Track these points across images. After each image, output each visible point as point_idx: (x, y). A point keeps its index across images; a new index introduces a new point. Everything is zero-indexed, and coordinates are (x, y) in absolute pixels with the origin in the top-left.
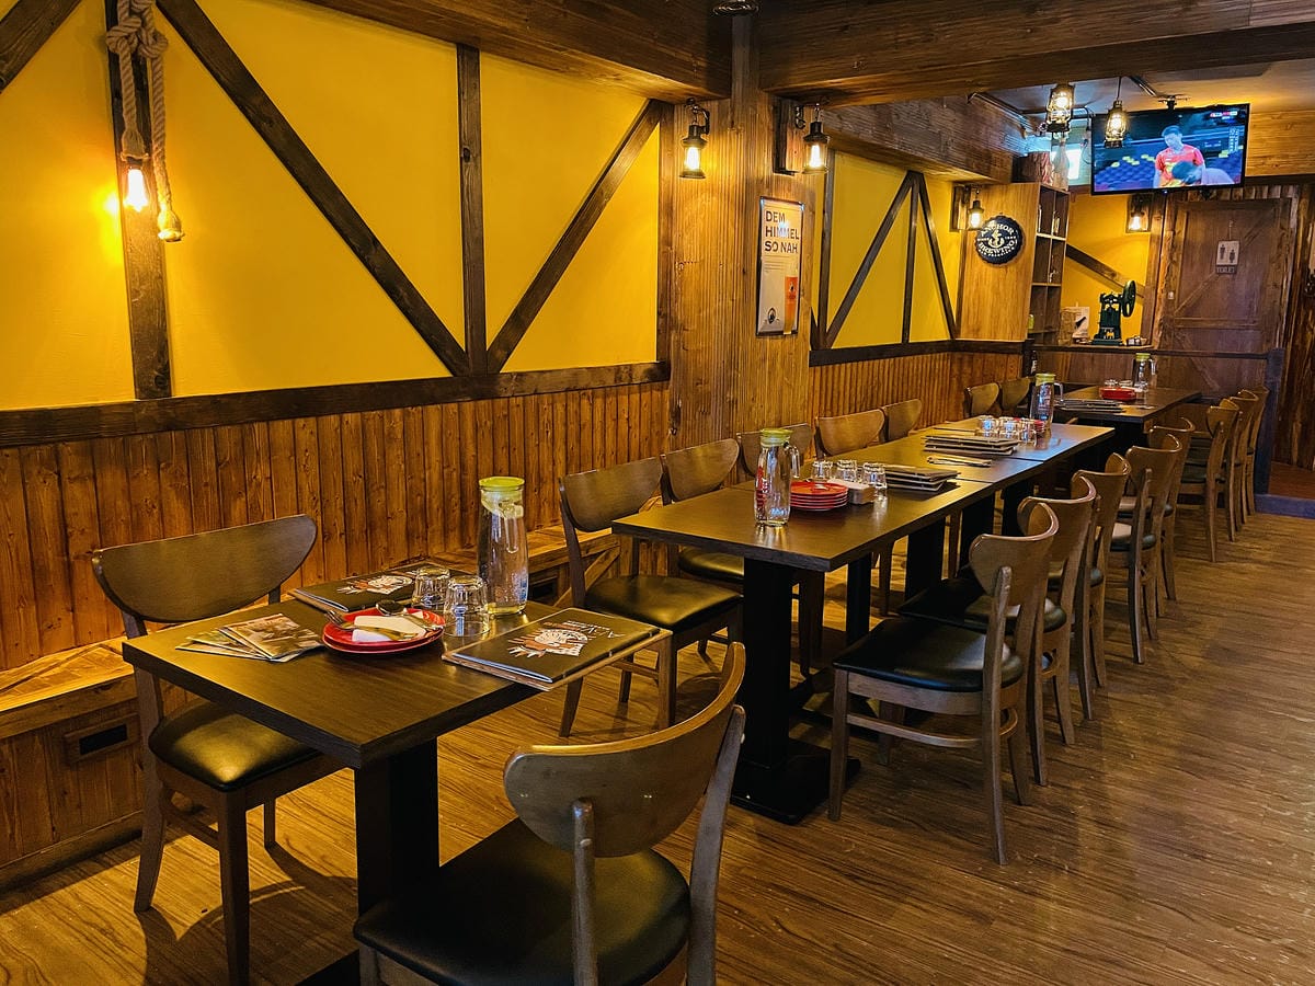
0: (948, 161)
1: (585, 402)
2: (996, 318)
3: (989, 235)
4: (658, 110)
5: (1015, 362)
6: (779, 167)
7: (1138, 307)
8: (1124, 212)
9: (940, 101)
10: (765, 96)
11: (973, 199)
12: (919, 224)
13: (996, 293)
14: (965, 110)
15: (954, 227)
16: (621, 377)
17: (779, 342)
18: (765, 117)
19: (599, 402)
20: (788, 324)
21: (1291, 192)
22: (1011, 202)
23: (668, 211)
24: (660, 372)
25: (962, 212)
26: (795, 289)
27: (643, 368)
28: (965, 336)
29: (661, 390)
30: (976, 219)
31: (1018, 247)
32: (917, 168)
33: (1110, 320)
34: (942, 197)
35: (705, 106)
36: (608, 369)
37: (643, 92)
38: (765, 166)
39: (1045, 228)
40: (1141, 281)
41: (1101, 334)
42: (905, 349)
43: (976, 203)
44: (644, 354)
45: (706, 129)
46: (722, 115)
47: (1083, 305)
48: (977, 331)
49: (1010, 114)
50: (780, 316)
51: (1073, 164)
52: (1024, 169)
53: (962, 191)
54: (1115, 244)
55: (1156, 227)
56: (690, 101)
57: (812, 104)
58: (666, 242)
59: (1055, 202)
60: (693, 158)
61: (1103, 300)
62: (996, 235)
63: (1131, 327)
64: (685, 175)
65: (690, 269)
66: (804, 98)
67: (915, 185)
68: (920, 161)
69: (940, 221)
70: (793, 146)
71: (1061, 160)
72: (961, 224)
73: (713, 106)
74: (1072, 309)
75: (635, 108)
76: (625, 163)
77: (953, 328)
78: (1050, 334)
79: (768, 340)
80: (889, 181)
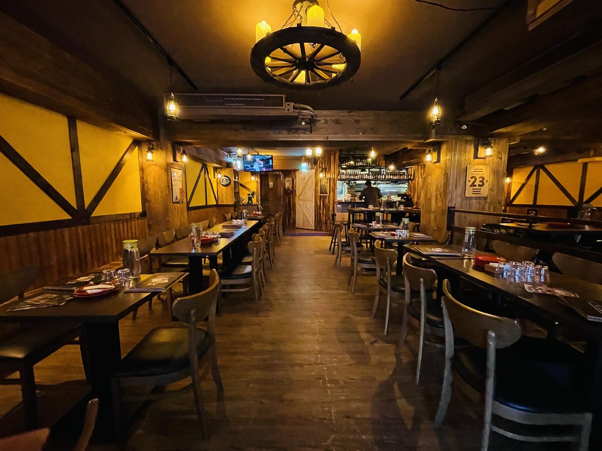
0: (213, 162)
1: (121, 224)
2: (226, 198)
3: (223, 180)
4: (137, 142)
5: (232, 208)
6: (175, 160)
7: (255, 196)
8: (250, 175)
9: (210, 148)
10: (170, 142)
11: (218, 171)
12: (207, 176)
13: (226, 193)
14: (215, 150)
15: (214, 177)
16: (132, 216)
17: (179, 205)
18: (170, 148)
19: (125, 224)
20: (181, 200)
21: (281, 173)
22: (227, 172)
23: (142, 170)
24: (143, 214)
25: (216, 174)
26: (181, 190)
27: (138, 214)
28: (219, 203)
29: (144, 219)
30: (219, 176)
31: (230, 182)
32: (205, 163)
33: (250, 199)
34: (211, 171)
35: (152, 143)
36: (128, 214)
37: (132, 137)
38: (171, 160)
39: (235, 178)
40: (255, 191)
41: (249, 202)
42: (206, 206)
43: (219, 172)
44: (138, 209)
45: (153, 149)
46: (157, 146)
47: (244, 196)
48: (223, 202)
49: (225, 152)
50: (179, 198)
51: (239, 165)
52: (229, 165)
53: (215, 169)
54: (248, 183)
55: (257, 179)
56: (148, 141)
57: (182, 145)
58: (142, 178)
59: (236, 173)
60: (150, 156)
61: (248, 195)
62: (224, 180)
63: (254, 201)
64: (147, 160)
65: (150, 186)
66: (181, 144)
67: (205, 167)
68: (206, 161)
69: (211, 176)
70: (178, 155)
71: (236, 164)
72: (216, 177)
73: (154, 143)
74: (242, 197)
75: (130, 141)
76: (127, 156)
77: (217, 201)
78: (239, 202)
79: (176, 204)
80: (199, 166)
